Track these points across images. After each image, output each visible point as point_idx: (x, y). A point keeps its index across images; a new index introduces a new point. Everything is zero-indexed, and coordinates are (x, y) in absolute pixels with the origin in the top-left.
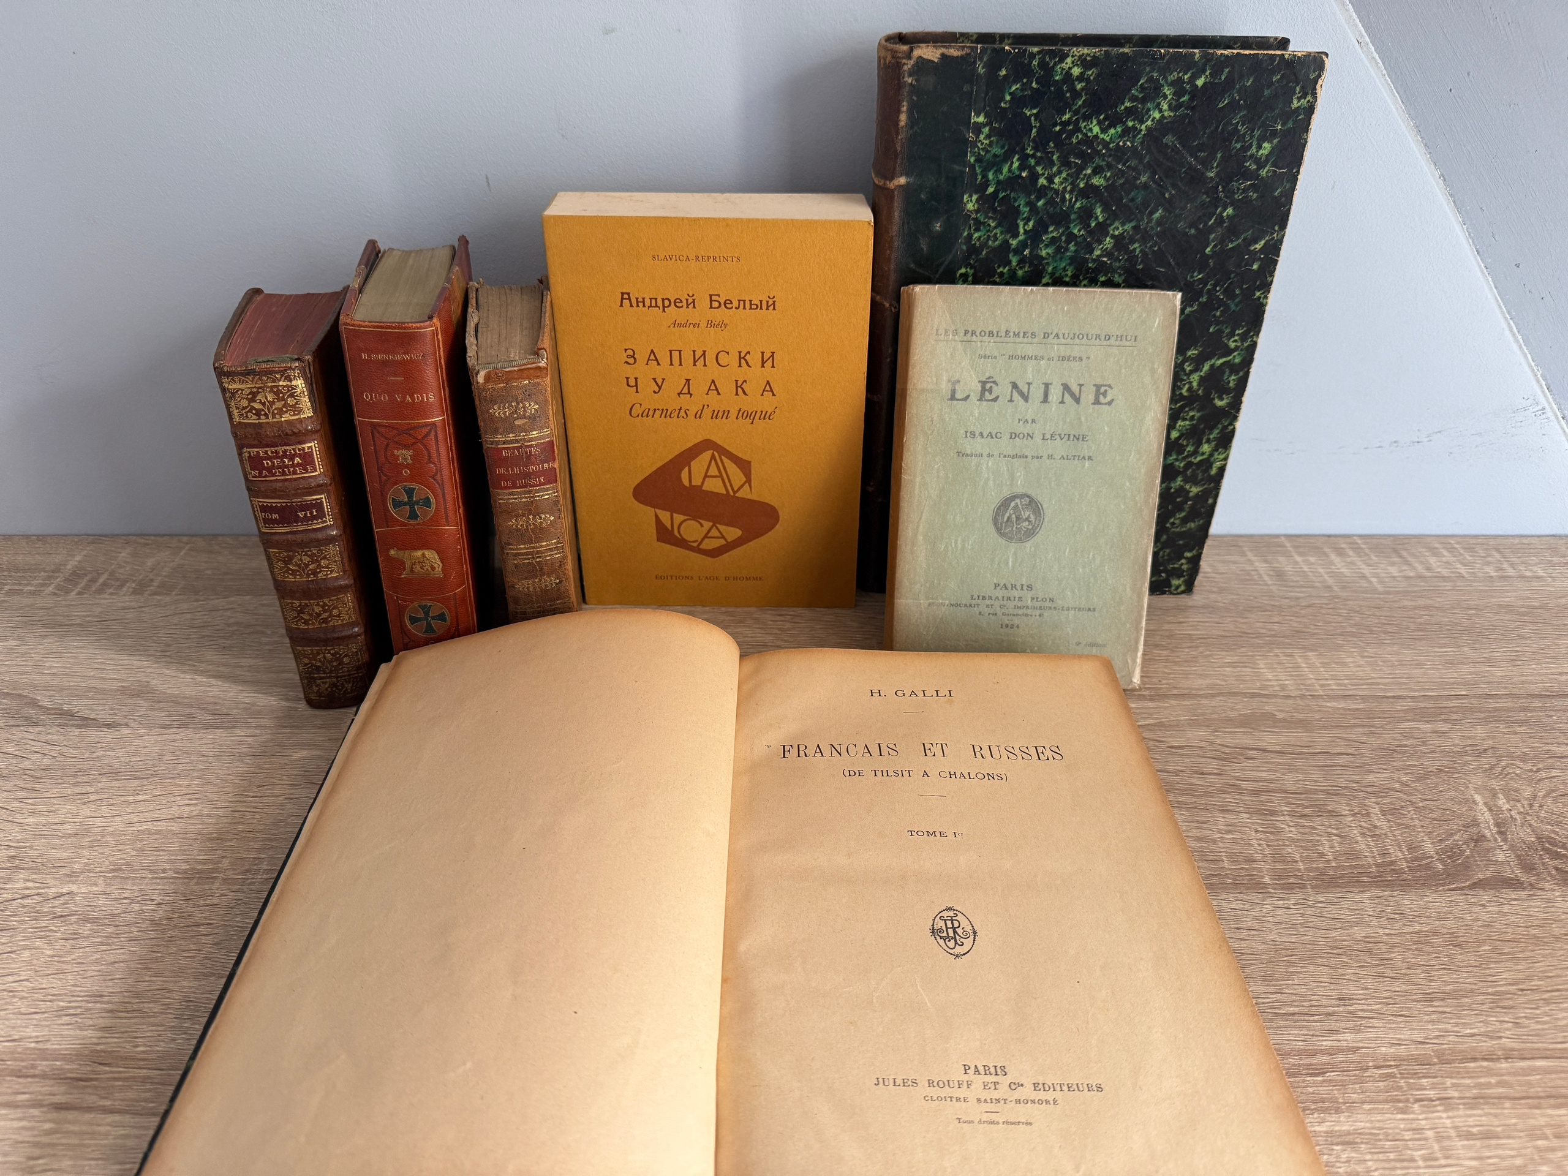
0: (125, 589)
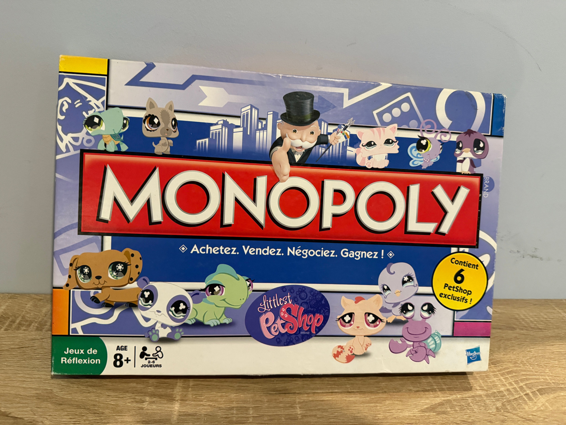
0: (31, 327)
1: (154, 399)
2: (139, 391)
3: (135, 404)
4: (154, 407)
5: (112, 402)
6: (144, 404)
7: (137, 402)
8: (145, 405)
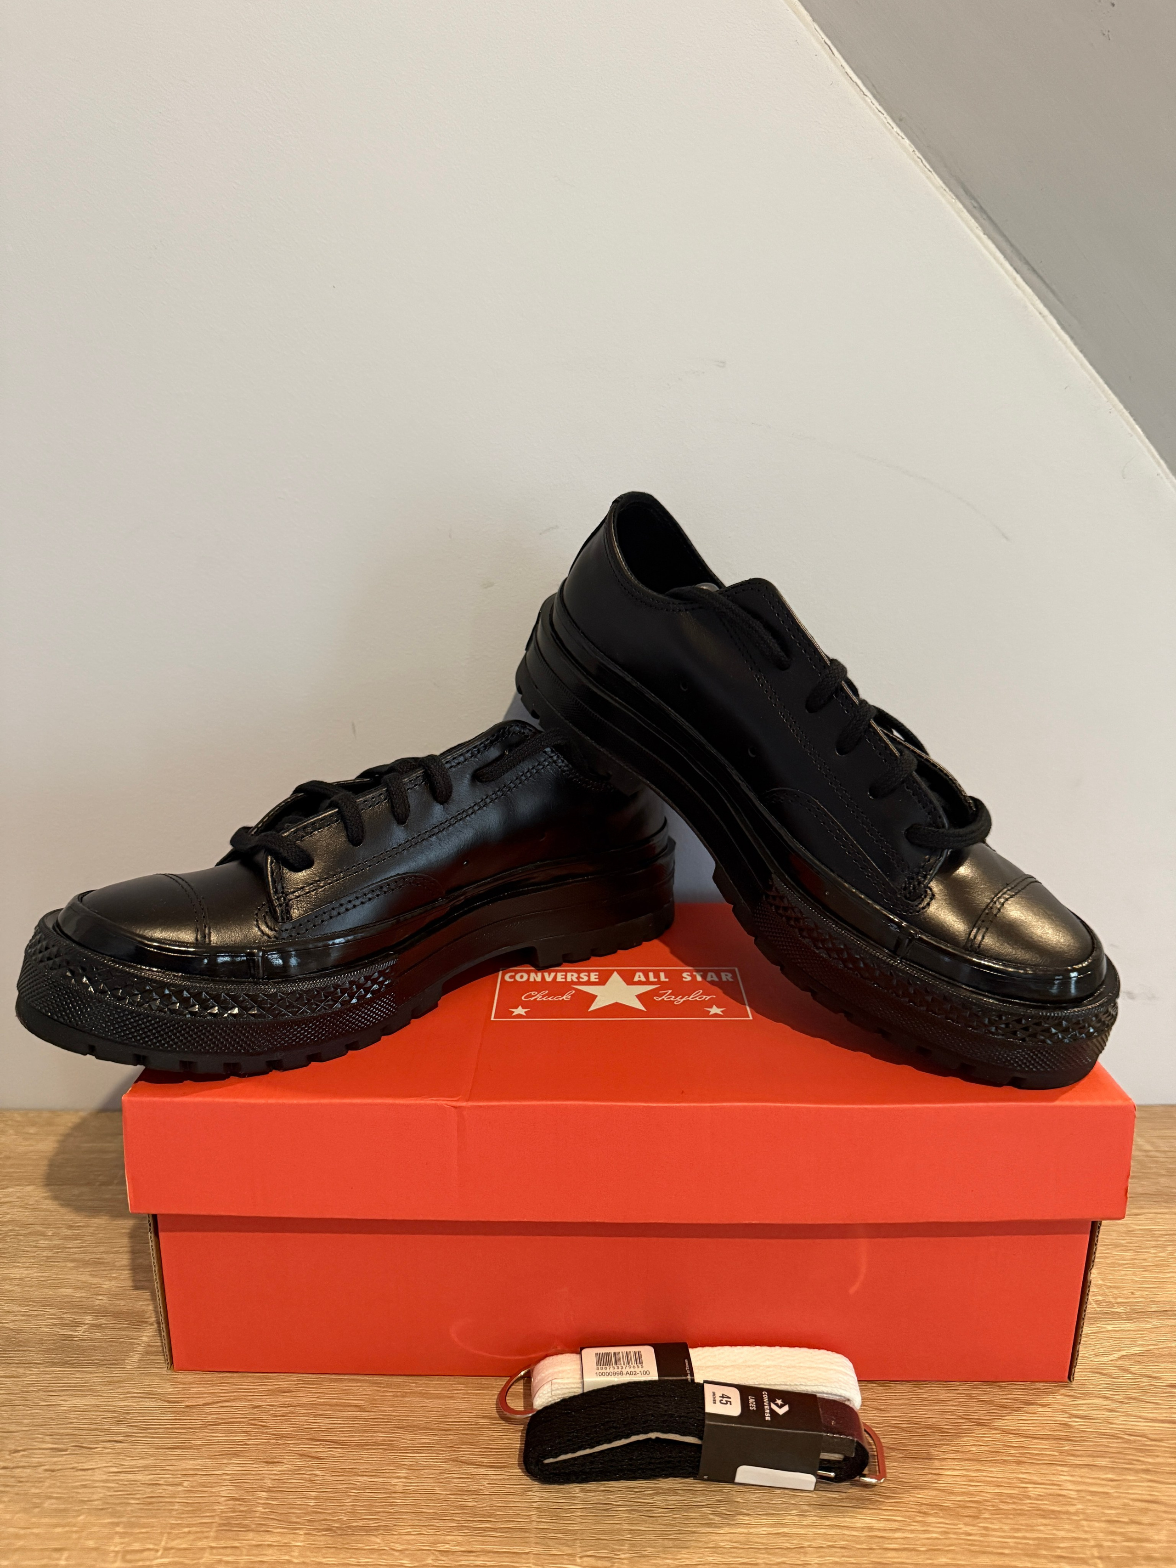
1: (103, 1320)
2: (74, 1304)
3: (58, 1330)
4: (98, 1335)
5: (11, 1324)
6: (78, 1329)
7: (63, 1325)
8: (80, 1331)
